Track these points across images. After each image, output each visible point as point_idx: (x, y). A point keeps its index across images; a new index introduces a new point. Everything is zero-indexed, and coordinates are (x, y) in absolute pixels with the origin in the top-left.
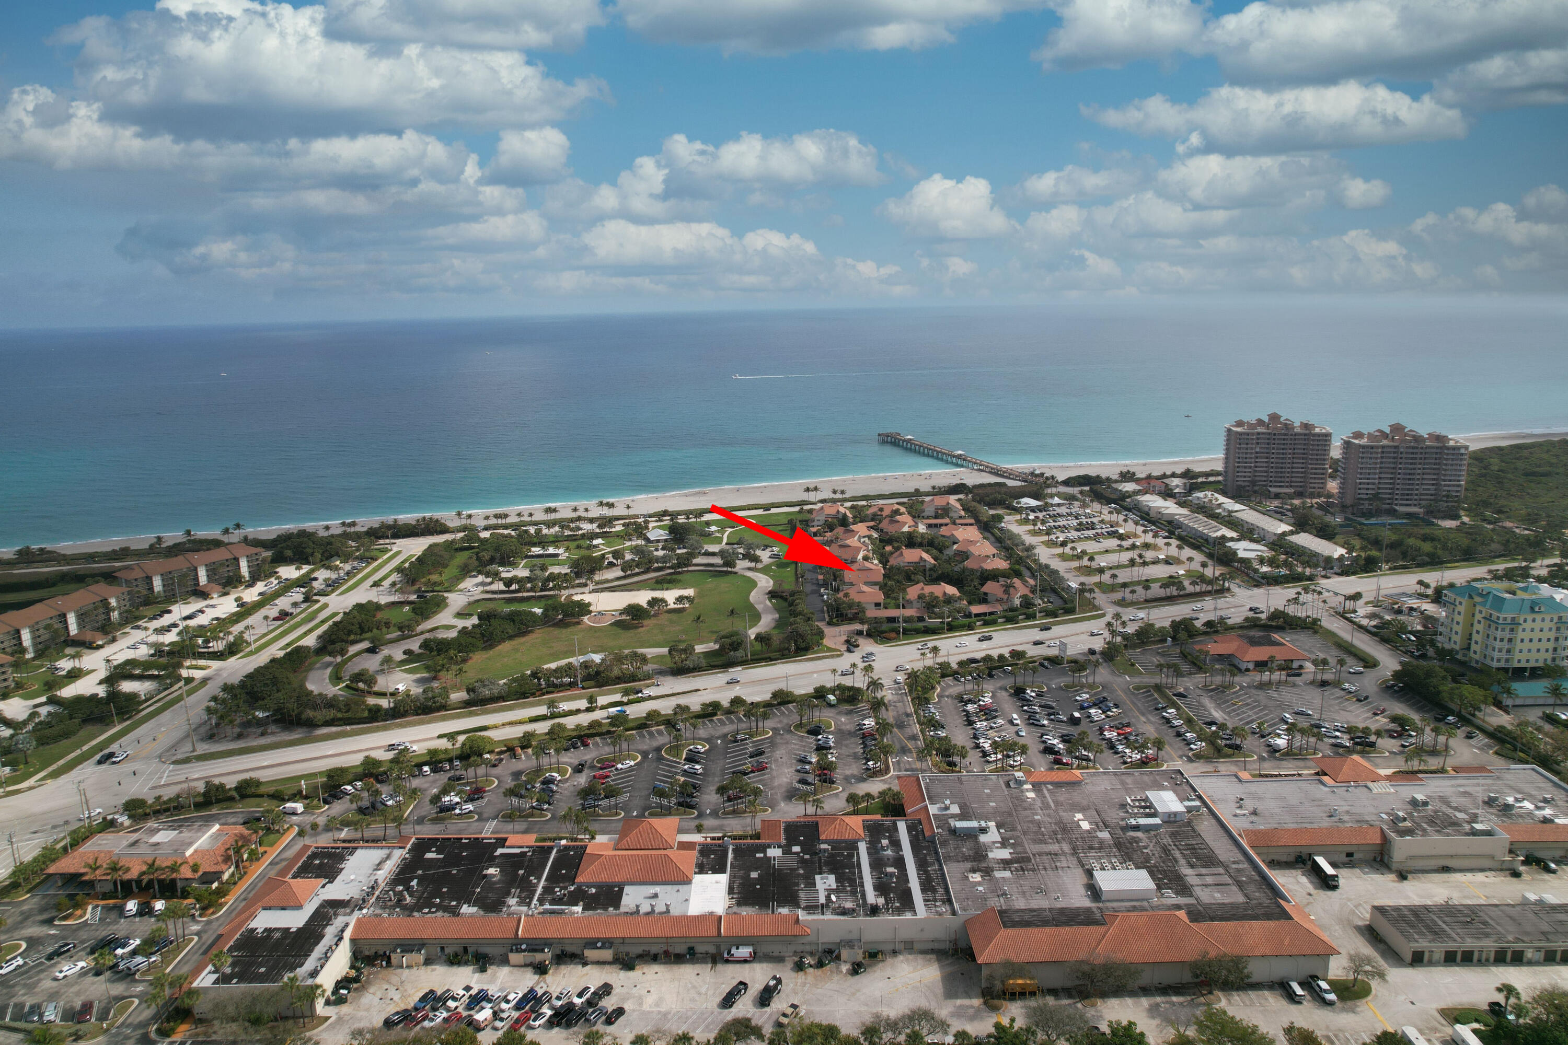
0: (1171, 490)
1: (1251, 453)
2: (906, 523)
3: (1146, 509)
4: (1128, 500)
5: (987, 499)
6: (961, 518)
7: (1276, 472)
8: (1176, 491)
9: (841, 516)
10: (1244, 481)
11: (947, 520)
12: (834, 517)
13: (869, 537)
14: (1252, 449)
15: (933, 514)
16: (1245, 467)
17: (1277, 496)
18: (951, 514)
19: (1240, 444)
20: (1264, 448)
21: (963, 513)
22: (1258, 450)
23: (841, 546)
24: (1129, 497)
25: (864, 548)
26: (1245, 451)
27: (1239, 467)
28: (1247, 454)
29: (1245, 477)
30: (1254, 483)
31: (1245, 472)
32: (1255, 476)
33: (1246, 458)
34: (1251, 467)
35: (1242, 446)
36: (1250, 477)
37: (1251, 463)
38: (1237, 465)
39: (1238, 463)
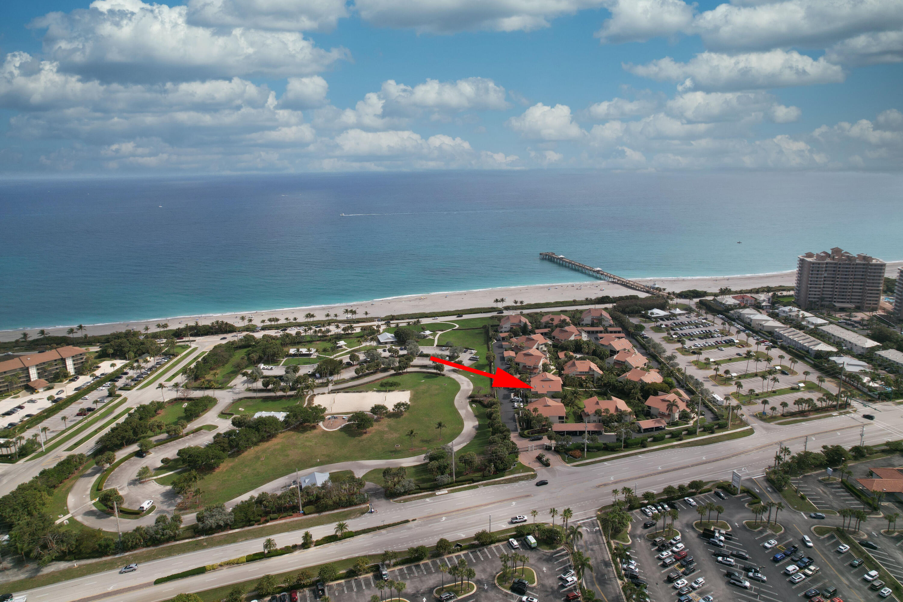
0: (759, 303)
1: (821, 278)
2: (573, 333)
3: (748, 321)
4: (732, 312)
5: (627, 310)
6: (610, 326)
7: (840, 292)
8: (764, 304)
9: (522, 325)
10: (814, 298)
11: (601, 328)
12: (518, 325)
13: (546, 345)
14: (822, 274)
15: (590, 323)
16: (816, 288)
17: (842, 310)
18: (603, 323)
19: (812, 271)
20: (830, 274)
21: (612, 322)
22: (826, 275)
23: (526, 355)
24: (732, 309)
25: (544, 356)
26: (816, 276)
27: (810, 288)
28: (817, 278)
29: (815, 295)
30: (822, 299)
31: (815, 291)
32: (823, 294)
33: (817, 281)
34: (820, 288)
35: (814, 272)
36: (819, 295)
37: (820, 285)
38: (809, 286)
39: (810, 284)
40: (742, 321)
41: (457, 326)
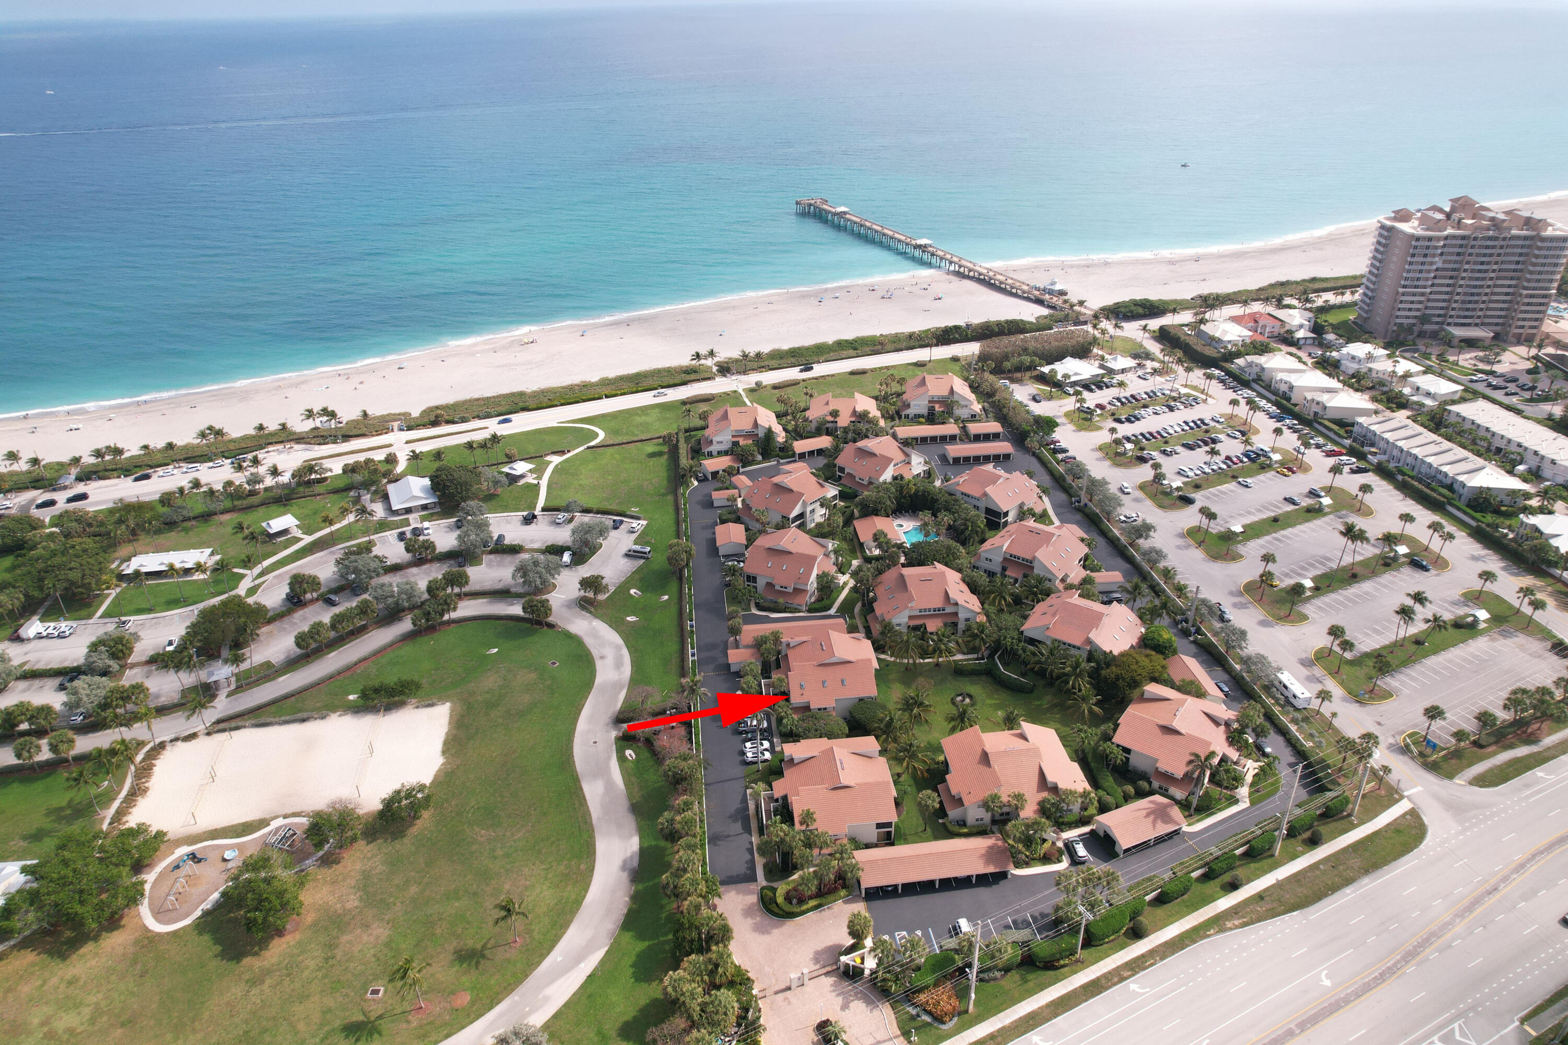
0: (1290, 332)
1: (1429, 271)
2: (891, 460)
4: (1240, 362)
5: (1007, 365)
6: (974, 418)
7: (1463, 302)
8: (1300, 334)
9: (761, 434)
10: (1407, 317)
11: (951, 428)
12: (748, 435)
13: (823, 505)
14: (1432, 263)
15: (924, 411)
16: (1414, 295)
17: (1470, 344)
18: (958, 412)
19: (1413, 255)
20: (1450, 262)
21: (977, 407)
22: (1440, 265)
24: (1238, 355)
26: (1420, 267)
27: (1403, 294)
28: (1421, 271)
29: (1410, 310)
30: (1424, 319)
31: (1412, 302)
32: (1426, 308)
33: (1418, 279)
34: (1422, 294)
35: (1415, 259)
36: (1418, 310)
37: (1425, 287)
38: (1401, 290)
39: (1404, 287)
40: (1268, 387)
41: (602, 435)
